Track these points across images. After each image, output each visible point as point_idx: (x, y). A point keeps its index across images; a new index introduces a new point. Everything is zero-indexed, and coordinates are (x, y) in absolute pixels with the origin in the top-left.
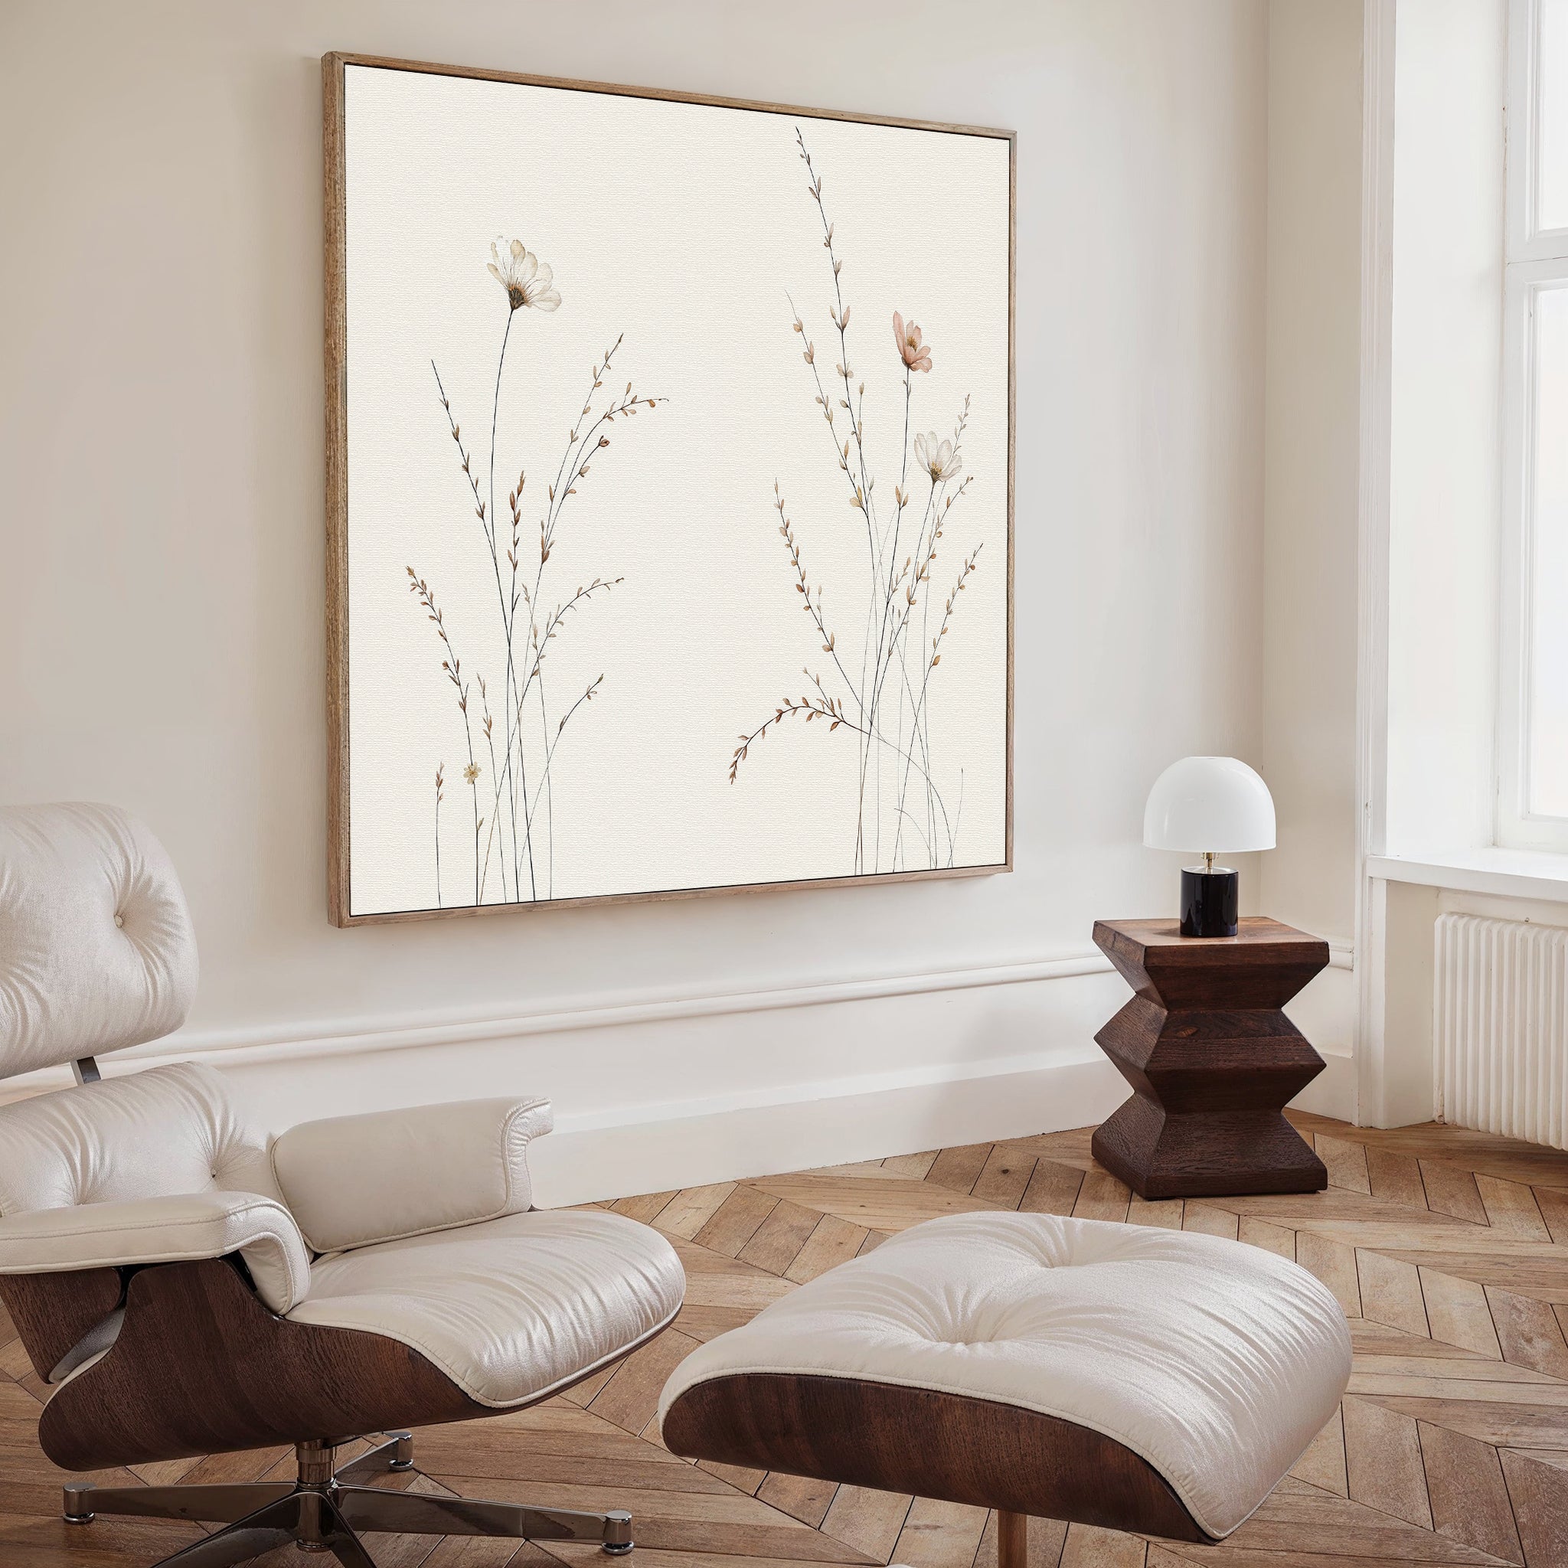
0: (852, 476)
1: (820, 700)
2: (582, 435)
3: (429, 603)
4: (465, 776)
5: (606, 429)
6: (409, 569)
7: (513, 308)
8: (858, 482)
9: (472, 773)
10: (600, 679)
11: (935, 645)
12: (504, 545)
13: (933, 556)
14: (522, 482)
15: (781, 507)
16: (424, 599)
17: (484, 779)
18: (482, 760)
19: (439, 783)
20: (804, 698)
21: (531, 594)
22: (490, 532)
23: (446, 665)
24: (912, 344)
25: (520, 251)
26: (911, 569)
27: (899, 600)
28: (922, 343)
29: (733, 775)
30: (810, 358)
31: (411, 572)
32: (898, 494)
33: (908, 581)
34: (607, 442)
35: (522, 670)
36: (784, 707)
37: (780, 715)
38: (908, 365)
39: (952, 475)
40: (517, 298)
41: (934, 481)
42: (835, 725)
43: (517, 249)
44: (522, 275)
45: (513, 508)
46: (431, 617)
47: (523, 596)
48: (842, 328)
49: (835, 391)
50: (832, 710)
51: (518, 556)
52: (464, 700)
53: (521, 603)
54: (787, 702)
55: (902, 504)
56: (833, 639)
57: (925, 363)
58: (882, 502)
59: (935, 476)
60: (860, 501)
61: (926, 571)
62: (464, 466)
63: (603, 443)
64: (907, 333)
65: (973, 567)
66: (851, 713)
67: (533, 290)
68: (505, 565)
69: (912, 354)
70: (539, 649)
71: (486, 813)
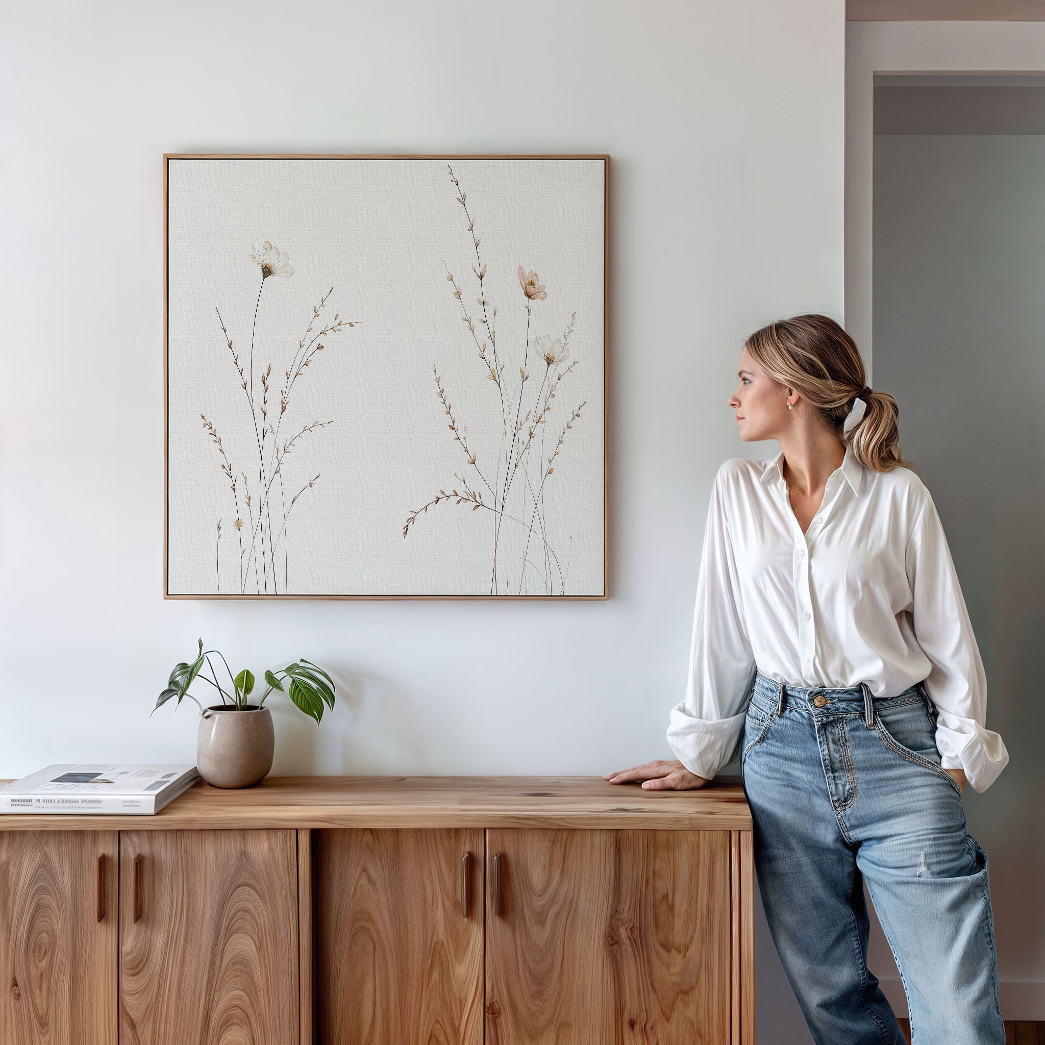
0: (488, 364)
1: (466, 493)
2: (306, 343)
3: (214, 434)
4: (234, 525)
5: (322, 340)
6: (202, 416)
7: (265, 277)
8: (493, 366)
9: (239, 524)
10: (318, 476)
11: (550, 461)
12: (258, 402)
13: (548, 409)
14: (270, 369)
15: (438, 381)
16: (211, 431)
17: (246, 528)
18: (245, 518)
19: (219, 528)
20: (454, 491)
21: (275, 430)
22: (251, 398)
23: (223, 466)
24: (532, 284)
25: (269, 247)
26: (531, 417)
27: (523, 435)
28: (539, 283)
29: (405, 533)
30: (458, 295)
31: (203, 417)
32: (522, 373)
33: (530, 423)
34: (322, 347)
35: (269, 470)
36: (441, 496)
37: (438, 500)
38: (529, 296)
39: (561, 361)
40: (267, 271)
41: (549, 364)
42: (476, 507)
43: (267, 246)
44: (271, 260)
45: (264, 384)
46: (214, 441)
47: (270, 431)
48: (481, 278)
49: (477, 313)
50: (475, 498)
51: (267, 410)
52: (234, 485)
53: (269, 434)
54: (443, 493)
55: (525, 378)
56: (475, 456)
57: (541, 295)
58: (510, 378)
59: (549, 361)
60: (494, 377)
61: (543, 418)
62: (235, 362)
63: (320, 347)
64: (528, 278)
65: (578, 416)
66: (487, 500)
67: (276, 266)
68: (259, 414)
69: (531, 289)
70: (280, 458)
71: (247, 545)
